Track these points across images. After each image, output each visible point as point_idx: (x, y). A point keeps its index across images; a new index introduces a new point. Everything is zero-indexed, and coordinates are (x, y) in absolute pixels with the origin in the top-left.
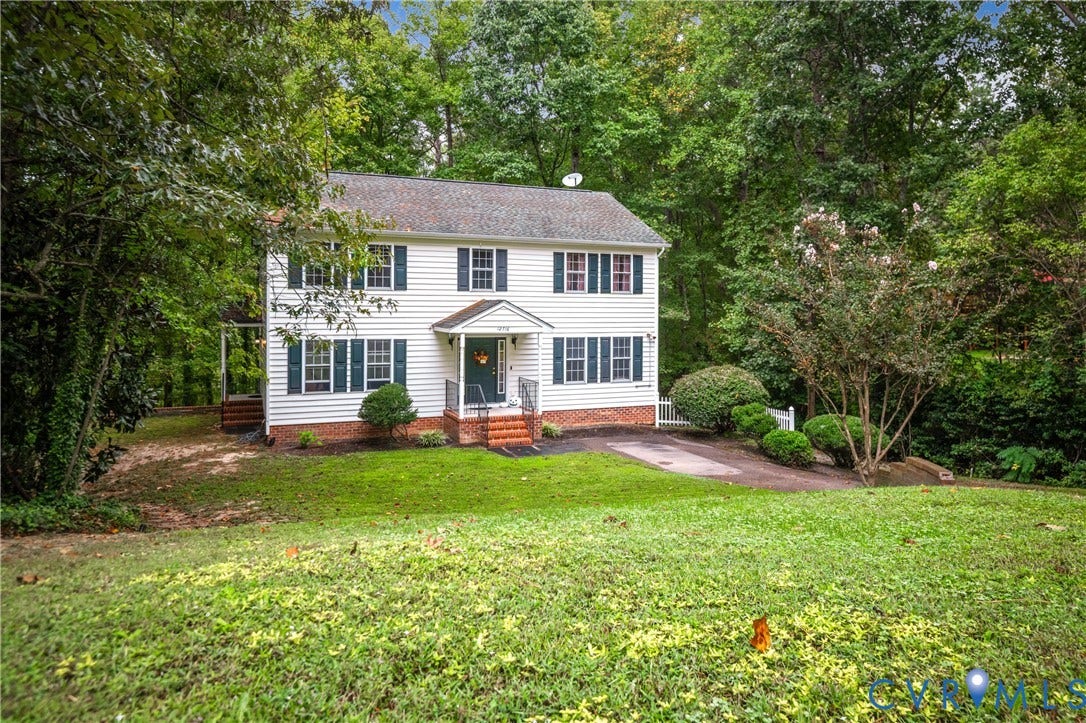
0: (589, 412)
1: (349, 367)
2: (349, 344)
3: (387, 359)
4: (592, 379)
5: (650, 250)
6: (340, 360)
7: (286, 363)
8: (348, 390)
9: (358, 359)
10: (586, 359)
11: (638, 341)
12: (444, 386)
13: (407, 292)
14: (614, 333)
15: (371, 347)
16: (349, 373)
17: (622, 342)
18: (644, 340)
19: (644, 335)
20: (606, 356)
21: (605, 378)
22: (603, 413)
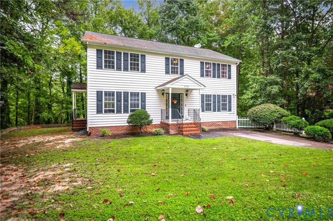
0: (213, 123)
1: (122, 103)
2: (122, 93)
3: (138, 100)
4: (214, 110)
5: (233, 63)
6: (119, 101)
7: (96, 100)
8: (122, 113)
9: (126, 100)
10: (212, 102)
11: (230, 96)
12: (160, 112)
13: (146, 74)
14: (222, 93)
15: (131, 95)
16: (122, 105)
17: (224, 97)
18: (232, 96)
19: (232, 95)
20: (219, 102)
21: (219, 110)
22: (218, 123)
